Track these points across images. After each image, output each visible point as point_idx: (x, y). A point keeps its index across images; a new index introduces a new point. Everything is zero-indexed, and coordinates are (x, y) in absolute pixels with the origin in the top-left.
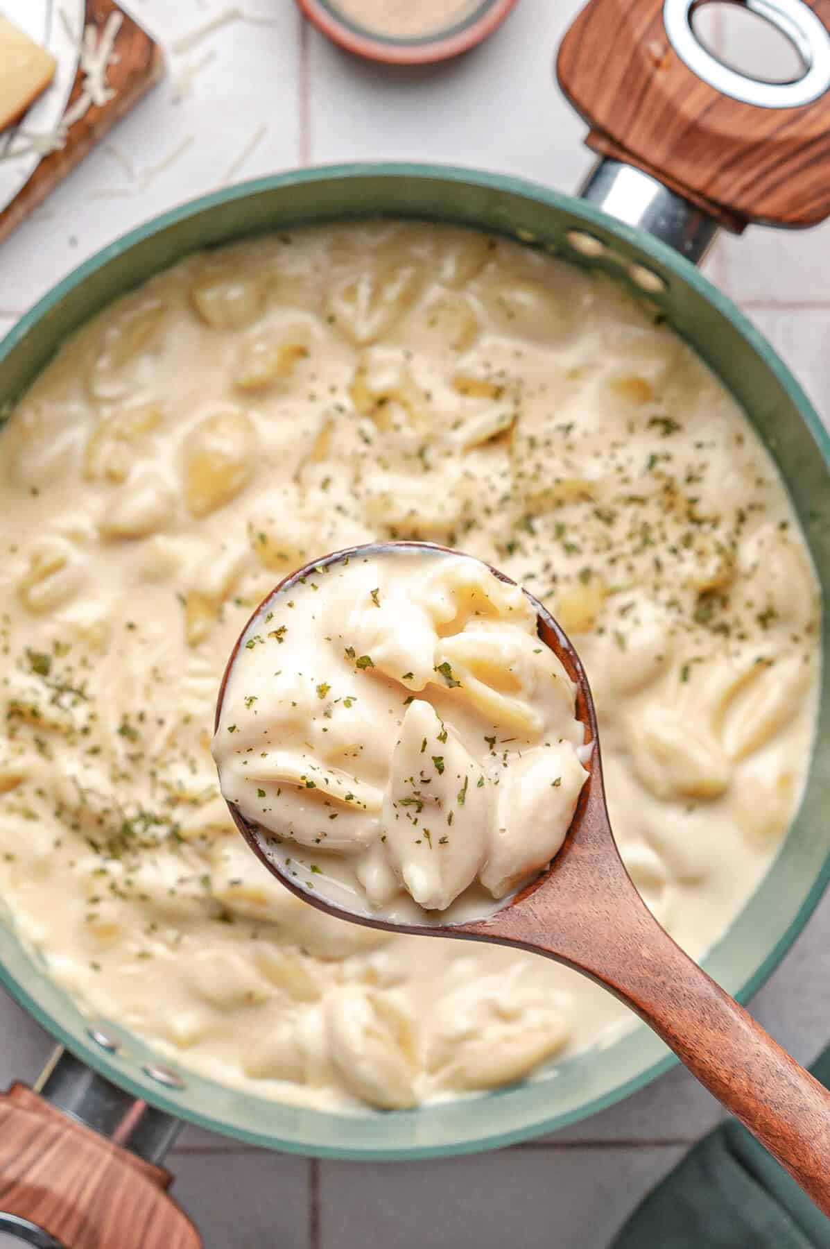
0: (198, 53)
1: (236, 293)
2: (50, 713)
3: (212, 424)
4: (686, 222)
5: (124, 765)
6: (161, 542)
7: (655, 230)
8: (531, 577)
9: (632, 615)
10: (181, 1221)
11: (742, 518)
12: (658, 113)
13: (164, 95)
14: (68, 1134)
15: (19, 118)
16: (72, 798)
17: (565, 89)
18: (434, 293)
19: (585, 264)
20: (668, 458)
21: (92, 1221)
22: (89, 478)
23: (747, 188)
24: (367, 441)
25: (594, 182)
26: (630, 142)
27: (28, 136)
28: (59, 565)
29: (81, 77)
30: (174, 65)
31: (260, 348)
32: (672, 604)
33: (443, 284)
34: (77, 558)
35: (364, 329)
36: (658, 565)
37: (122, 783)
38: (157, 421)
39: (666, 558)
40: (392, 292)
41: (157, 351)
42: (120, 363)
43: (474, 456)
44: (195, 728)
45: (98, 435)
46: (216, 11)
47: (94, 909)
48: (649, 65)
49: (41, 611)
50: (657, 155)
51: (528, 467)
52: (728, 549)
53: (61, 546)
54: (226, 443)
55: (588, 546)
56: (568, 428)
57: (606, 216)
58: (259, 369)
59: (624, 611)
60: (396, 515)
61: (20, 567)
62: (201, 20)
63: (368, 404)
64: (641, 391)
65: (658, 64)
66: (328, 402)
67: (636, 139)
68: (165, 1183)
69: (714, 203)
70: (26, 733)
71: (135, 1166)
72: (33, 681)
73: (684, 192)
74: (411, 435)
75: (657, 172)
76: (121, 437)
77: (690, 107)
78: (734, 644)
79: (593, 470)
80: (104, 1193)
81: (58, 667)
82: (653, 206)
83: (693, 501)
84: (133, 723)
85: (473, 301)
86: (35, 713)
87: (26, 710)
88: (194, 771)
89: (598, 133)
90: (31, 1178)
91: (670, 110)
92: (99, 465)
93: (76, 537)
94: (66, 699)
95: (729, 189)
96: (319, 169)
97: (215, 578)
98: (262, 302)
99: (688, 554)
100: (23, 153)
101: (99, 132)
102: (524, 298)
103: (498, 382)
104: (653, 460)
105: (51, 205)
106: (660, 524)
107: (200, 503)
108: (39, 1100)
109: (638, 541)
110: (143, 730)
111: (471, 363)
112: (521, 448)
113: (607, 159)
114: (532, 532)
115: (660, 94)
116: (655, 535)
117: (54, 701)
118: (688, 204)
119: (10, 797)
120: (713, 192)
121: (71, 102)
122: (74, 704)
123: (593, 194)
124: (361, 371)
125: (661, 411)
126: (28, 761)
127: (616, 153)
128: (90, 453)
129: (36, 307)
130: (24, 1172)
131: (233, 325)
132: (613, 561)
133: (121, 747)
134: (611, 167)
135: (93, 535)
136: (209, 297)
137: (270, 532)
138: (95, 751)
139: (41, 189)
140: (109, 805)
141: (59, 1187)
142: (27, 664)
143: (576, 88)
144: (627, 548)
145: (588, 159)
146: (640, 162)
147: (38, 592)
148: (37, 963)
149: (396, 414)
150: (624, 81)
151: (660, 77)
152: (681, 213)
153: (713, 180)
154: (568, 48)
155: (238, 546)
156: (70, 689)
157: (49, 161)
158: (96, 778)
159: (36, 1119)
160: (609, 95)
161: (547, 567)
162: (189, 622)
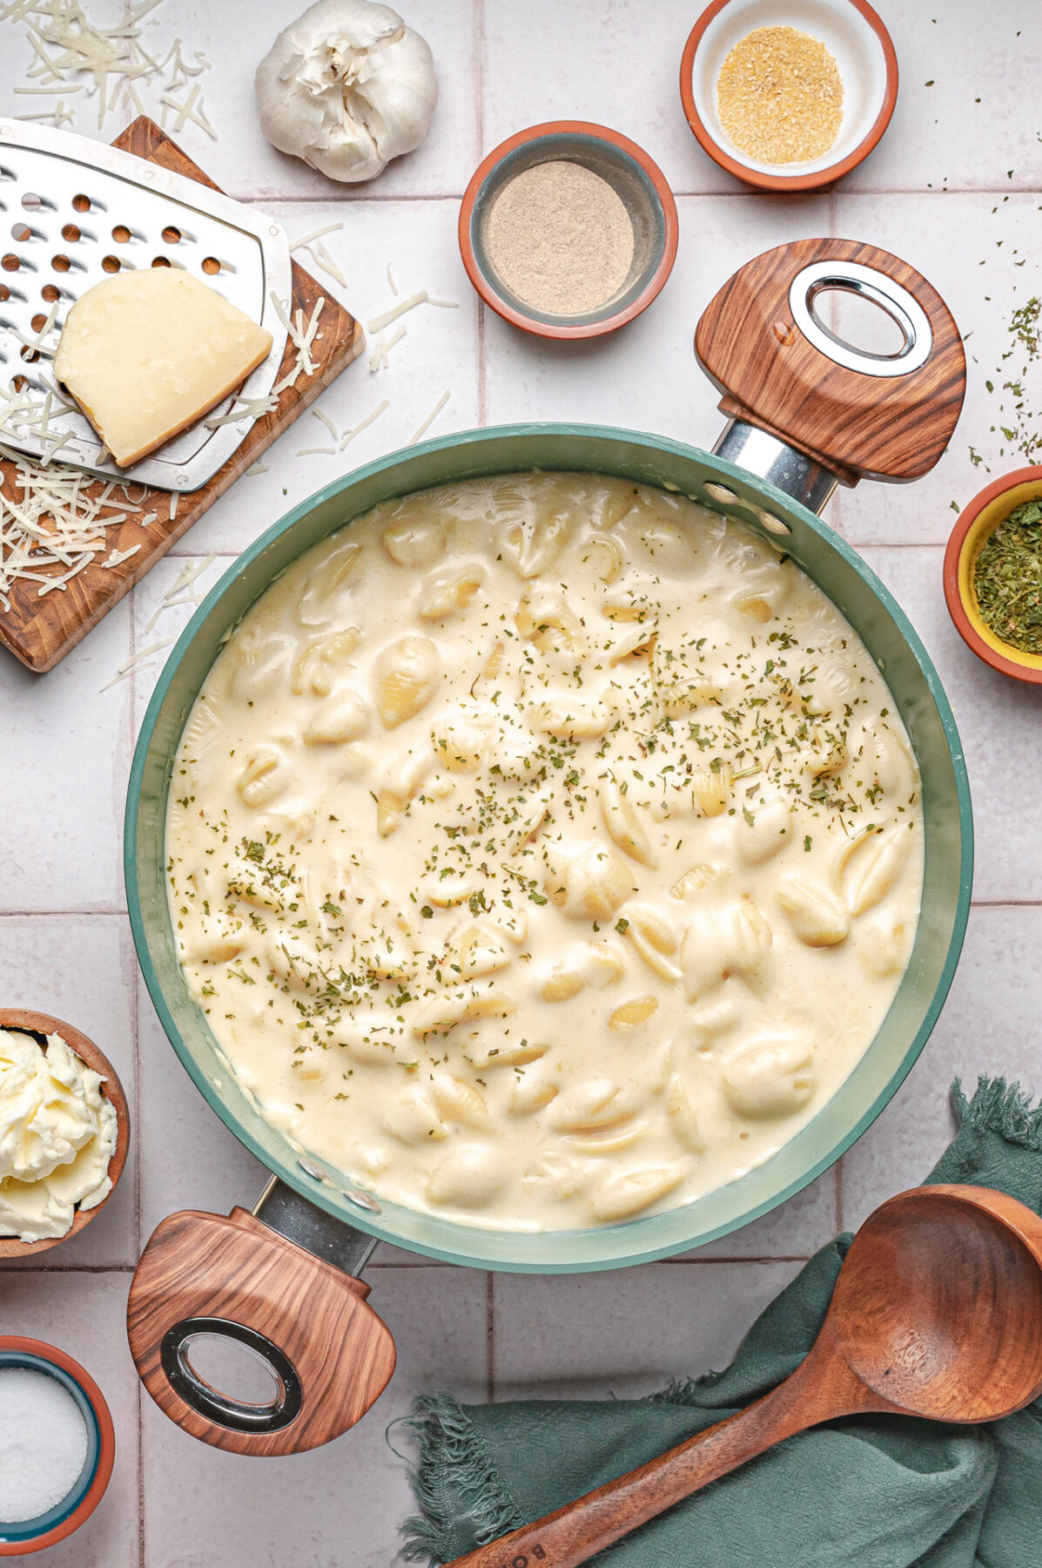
0: (390, 332)
1: (420, 536)
2: (263, 892)
3: (400, 646)
4: (806, 474)
5: (327, 937)
6: (357, 747)
7: (779, 482)
8: (671, 768)
9: (757, 796)
10: (377, 1325)
11: (849, 712)
12: (783, 380)
13: (361, 368)
14: (281, 1251)
15: (240, 386)
16: (283, 964)
17: (704, 363)
18: (586, 533)
19: (719, 509)
20: (783, 664)
21: (302, 1325)
22: (297, 692)
23: (858, 447)
24: (530, 661)
25: (728, 440)
26: (758, 408)
27: (245, 402)
28: (271, 767)
29: (292, 352)
30: (371, 343)
31: (441, 583)
32: (792, 785)
33: (594, 525)
34: (286, 761)
35: (528, 566)
36: (779, 754)
37: (325, 952)
38: (354, 644)
39: (785, 748)
40: (550, 534)
41: (355, 586)
42: (323, 596)
43: (620, 668)
44: (392, 911)
45: (303, 657)
46: (405, 297)
47: (299, 1057)
48: (775, 341)
49: (253, 806)
50: (782, 419)
51: (667, 677)
52: (839, 737)
53: (273, 751)
54: (414, 664)
55: (720, 742)
56: (701, 642)
57: (738, 469)
58: (440, 602)
59: (750, 793)
60: (555, 723)
61: (239, 770)
62: (395, 303)
63: (531, 630)
64: (763, 611)
65: (782, 341)
66: (497, 627)
67: (764, 405)
68: (364, 1295)
69: (831, 459)
70: (243, 909)
71: (336, 1277)
72: (250, 865)
73: (805, 450)
74: (568, 656)
75: (782, 434)
76: (324, 659)
77: (810, 378)
78: (847, 815)
79: (721, 678)
80: (311, 1302)
81: (270, 853)
82: (778, 462)
83: (807, 699)
84: (335, 901)
85: (619, 540)
86: (249, 892)
87: (242, 889)
88: (390, 949)
89: (731, 398)
90: (248, 1289)
91: (793, 380)
92: (304, 683)
93: (285, 743)
94: (277, 880)
95: (844, 447)
96: (495, 429)
97: (402, 780)
98: (443, 547)
99: (805, 744)
100: (244, 415)
101: (306, 399)
102: (664, 537)
103: (640, 606)
104: (770, 666)
105: (265, 462)
106: (780, 720)
107: (391, 715)
108: (256, 1222)
109: (761, 737)
110: (343, 907)
111: (618, 593)
112: (660, 661)
113: (739, 421)
114: (671, 732)
115: (784, 365)
116: (776, 731)
117: (266, 882)
118: (809, 460)
119: (230, 965)
120: (828, 450)
121: (282, 375)
122: (283, 885)
123: (727, 451)
124: (525, 602)
125: (779, 628)
126: (244, 933)
127: (747, 416)
128: (297, 673)
129: (252, 548)
130: (243, 1284)
131: (418, 565)
132: (741, 755)
133: (325, 921)
134: (742, 428)
135: (299, 742)
136: (398, 540)
137: (449, 737)
138: (303, 924)
139: (258, 447)
140: (314, 970)
141: (273, 1297)
142: (243, 852)
143: (712, 362)
144: (753, 744)
145: (724, 422)
146: (768, 425)
147: (252, 790)
148: (255, 1106)
149: (554, 638)
150: (753, 355)
151: (784, 351)
152: (802, 467)
153: (830, 439)
154: (706, 325)
155: (424, 751)
156: (281, 872)
157: (263, 422)
158: (303, 947)
159: (254, 1239)
160: (741, 367)
161: (684, 758)
162: (381, 816)
